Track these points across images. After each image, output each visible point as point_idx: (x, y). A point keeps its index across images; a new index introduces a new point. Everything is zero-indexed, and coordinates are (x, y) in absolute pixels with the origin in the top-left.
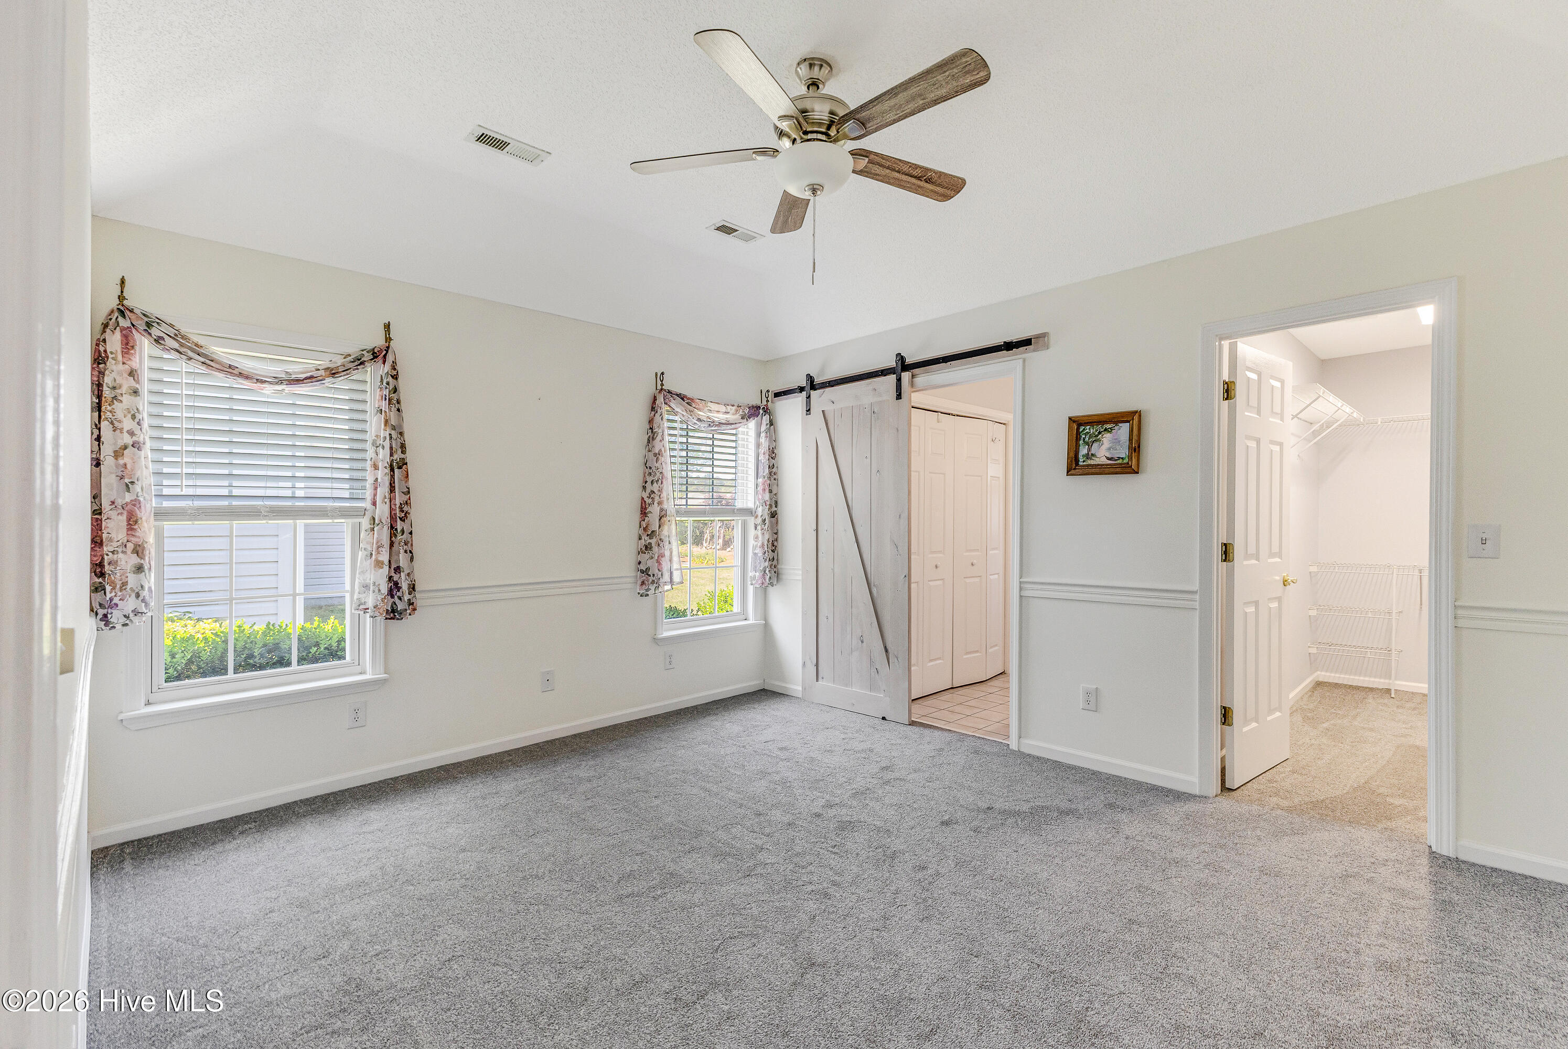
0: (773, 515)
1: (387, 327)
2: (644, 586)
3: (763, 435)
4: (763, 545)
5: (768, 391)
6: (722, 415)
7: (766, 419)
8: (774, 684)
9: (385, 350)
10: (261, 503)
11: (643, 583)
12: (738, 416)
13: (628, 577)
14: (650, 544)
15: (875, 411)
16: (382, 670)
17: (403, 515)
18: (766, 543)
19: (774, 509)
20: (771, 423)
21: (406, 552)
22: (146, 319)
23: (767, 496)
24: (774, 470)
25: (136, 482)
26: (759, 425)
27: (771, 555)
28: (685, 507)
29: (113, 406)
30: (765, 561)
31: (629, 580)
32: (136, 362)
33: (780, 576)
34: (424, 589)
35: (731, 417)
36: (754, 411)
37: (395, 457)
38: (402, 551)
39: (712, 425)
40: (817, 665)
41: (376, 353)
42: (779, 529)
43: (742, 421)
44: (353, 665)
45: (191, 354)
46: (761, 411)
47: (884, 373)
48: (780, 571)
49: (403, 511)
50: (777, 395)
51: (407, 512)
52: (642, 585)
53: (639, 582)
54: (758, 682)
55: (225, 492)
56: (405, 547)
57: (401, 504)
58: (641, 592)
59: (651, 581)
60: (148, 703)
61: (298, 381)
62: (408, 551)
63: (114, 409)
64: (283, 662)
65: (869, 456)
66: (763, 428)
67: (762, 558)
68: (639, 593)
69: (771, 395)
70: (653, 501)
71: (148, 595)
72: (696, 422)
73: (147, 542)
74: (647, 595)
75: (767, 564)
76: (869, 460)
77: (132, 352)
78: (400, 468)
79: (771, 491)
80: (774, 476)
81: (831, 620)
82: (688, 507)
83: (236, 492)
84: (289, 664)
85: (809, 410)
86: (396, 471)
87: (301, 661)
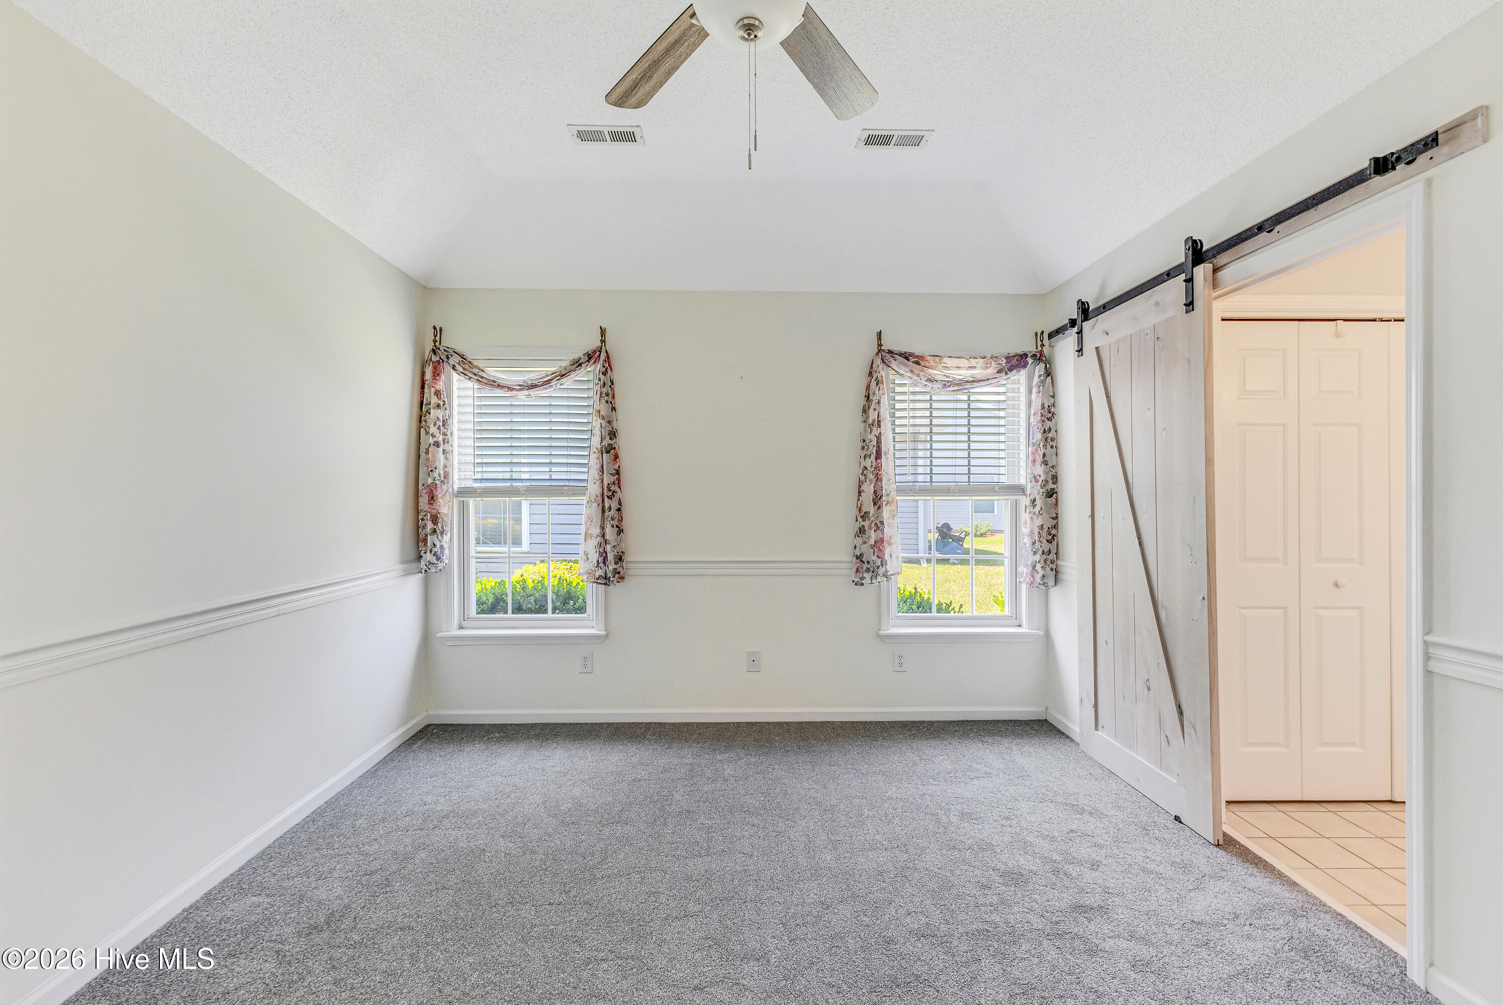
0: (1051, 494)
1: (603, 332)
2: (858, 574)
3: (1035, 390)
4: (1032, 532)
5: (1042, 333)
6: (965, 372)
7: (1040, 369)
8: (1056, 718)
9: (599, 351)
10: (520, 484)
11: (857, 571)
12: (991, 371)
13: (845, 562)
14: (863, 526)
15: (1160, 336)
16: (604, 629)
17: (610, 493)
18: (1036, 530)
19: (1051, 486)
20: (1048, 373)
21: (612, 526)
22: (446, 353)
23: (1040, 470)
24: (1050, 435)
25: (434, 470)
26: (1030, 378)
27: (1046, 546)
28: (929, 484)
29: (426, 417)
30: (1035, 553)
31: (845, 565)
32: (440, 385)
33: (1060, 576)
34: (632, 560)
35: (978, 373)
36: (1017, 361)
37: (604, 443)
38: (609, 526)
39: (948, 384)
40: (1096, 706)
41: (590, 355)
42: (1059, 513)
43: (998, 375)
44: (589, 619)
45: (470, 375)
46: (1030, 360)
47: (1169, 275)
48: (1060, 569)
49: (610, 491)
50: (1051, 336)
51: (614, 491)
52: (856, 572)
53: (855, 569)
54: (1040, 710)
55: (508, 476)
56: (612, 522)
57: (608, 484)
58: (856, 580)
59: (865, 568)
60: (461, 627)
61: (533, 386)
62: (615, 526)
63: (426, 419)
64: (542, 609)
65: (1152, 407)
66: (1036, 380)
67: (1029, 550)
68: (853, 581)
69: (1046, 336)
70: (866, 478)
71: (439, 551)
72: (926, 383)
73: (440, 513)
74: (862, 584)
75: (1038, 557)
76: (1151, 413)
77: (437, 378)
78: (608, 452)
79: (1045, 463)
80: (1051, 443)
81: (1110, 645)
82: (934, 484)
83: (515, 476)
84: (545, 611)
85: (1081, 349)
86: (604, 455)
87: (555, 610)
